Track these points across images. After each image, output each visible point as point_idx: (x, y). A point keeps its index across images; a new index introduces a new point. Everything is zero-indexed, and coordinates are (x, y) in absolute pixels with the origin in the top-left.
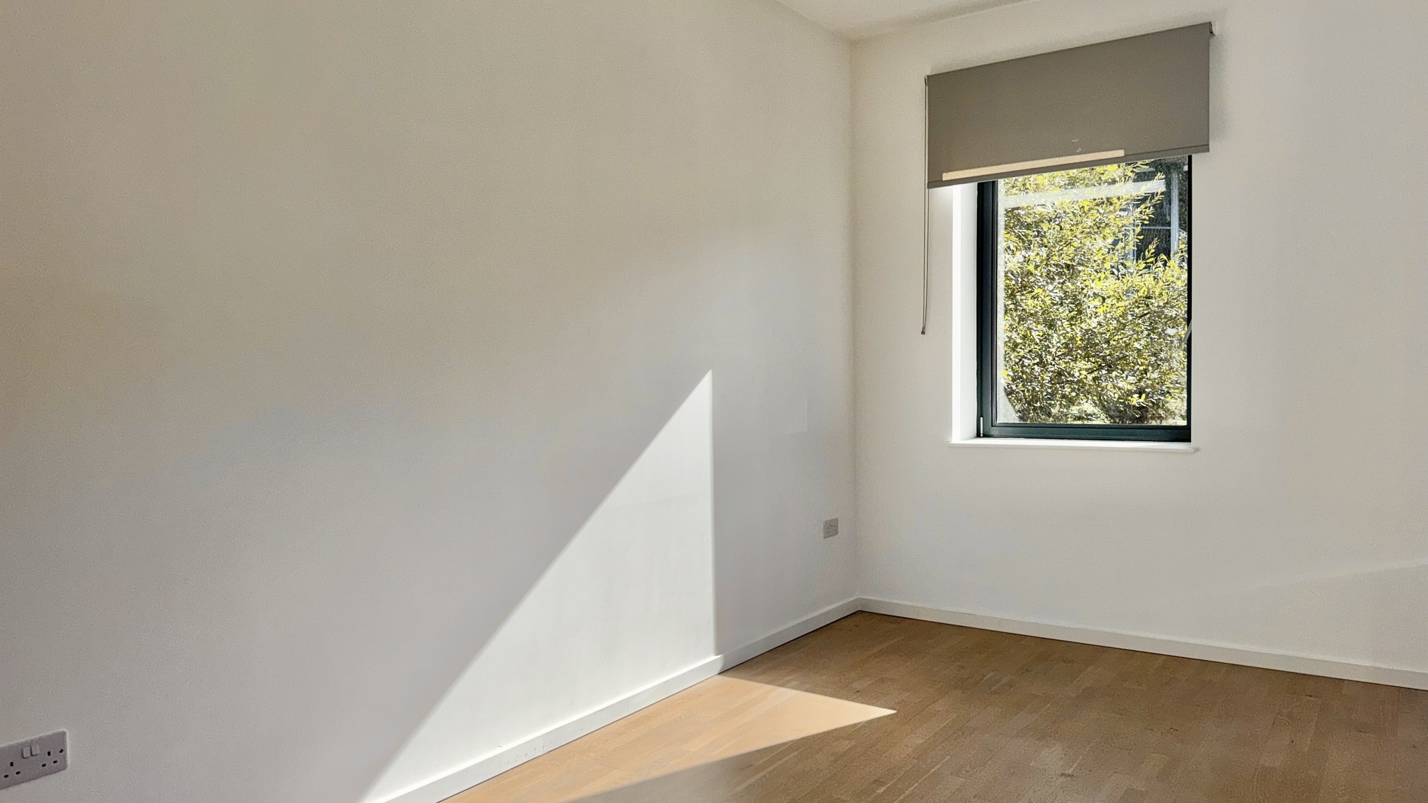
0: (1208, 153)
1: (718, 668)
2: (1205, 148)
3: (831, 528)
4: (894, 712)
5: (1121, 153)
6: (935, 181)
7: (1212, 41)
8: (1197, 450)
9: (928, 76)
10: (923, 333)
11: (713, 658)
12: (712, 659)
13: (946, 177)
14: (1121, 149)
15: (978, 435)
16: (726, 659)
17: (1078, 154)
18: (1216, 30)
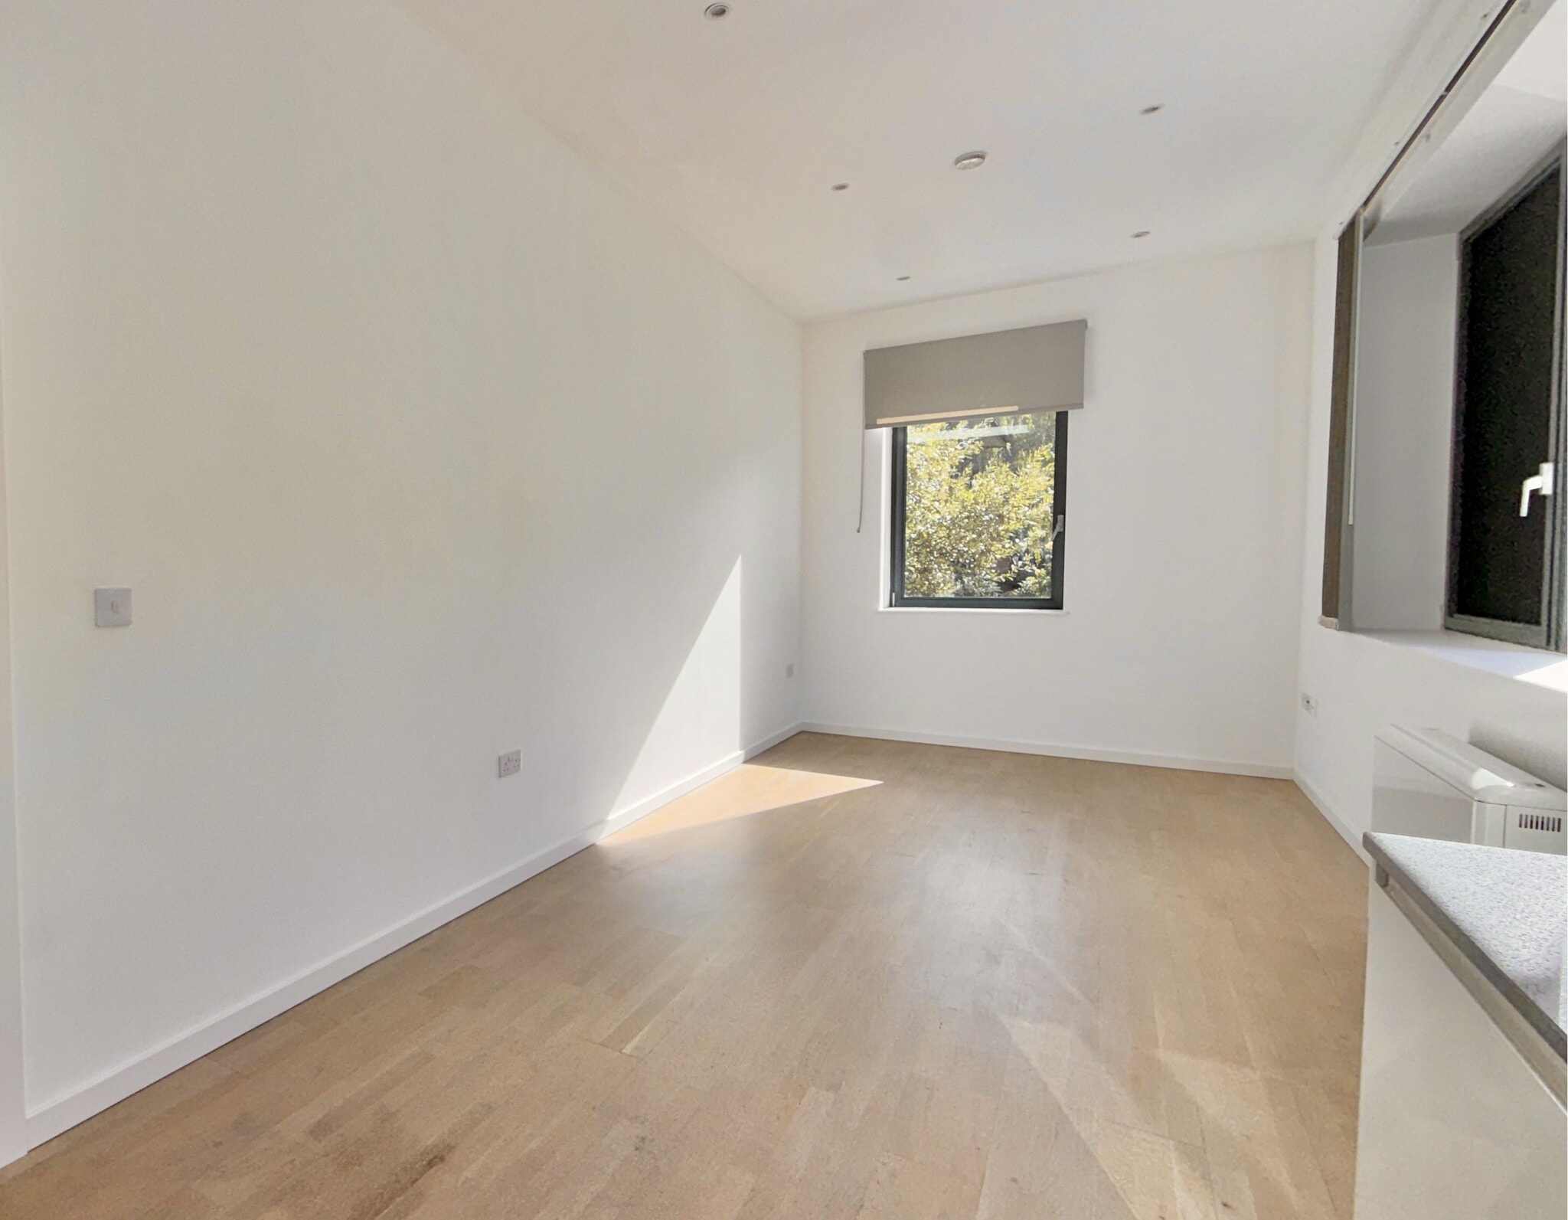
0: (1081, 410)
1: (742, 759)
2: (1080, 405)
3: (790, 671)
4: (880, 782)
5: (1015, 408)
6: (870, 424)
7: (1087, 332)
8: (1068, 613)
9: (866, 351)
10: (858, 531)
11: (741, 752)
12: (739, 753)
13: (879, 421)
14: (1015, 405)
15: (891, 605)
16: (747, 753)
17: (984, 408)
18: (1089, 325)
